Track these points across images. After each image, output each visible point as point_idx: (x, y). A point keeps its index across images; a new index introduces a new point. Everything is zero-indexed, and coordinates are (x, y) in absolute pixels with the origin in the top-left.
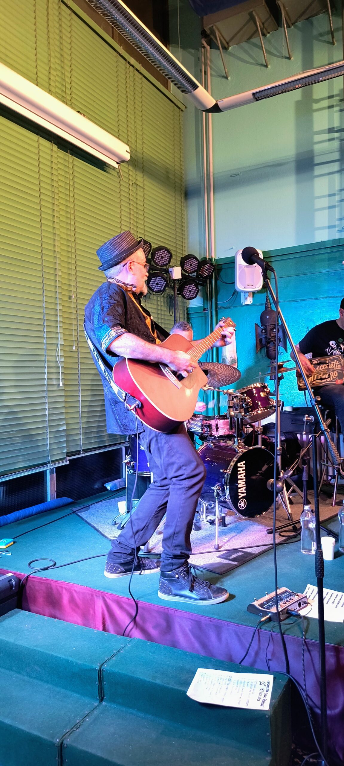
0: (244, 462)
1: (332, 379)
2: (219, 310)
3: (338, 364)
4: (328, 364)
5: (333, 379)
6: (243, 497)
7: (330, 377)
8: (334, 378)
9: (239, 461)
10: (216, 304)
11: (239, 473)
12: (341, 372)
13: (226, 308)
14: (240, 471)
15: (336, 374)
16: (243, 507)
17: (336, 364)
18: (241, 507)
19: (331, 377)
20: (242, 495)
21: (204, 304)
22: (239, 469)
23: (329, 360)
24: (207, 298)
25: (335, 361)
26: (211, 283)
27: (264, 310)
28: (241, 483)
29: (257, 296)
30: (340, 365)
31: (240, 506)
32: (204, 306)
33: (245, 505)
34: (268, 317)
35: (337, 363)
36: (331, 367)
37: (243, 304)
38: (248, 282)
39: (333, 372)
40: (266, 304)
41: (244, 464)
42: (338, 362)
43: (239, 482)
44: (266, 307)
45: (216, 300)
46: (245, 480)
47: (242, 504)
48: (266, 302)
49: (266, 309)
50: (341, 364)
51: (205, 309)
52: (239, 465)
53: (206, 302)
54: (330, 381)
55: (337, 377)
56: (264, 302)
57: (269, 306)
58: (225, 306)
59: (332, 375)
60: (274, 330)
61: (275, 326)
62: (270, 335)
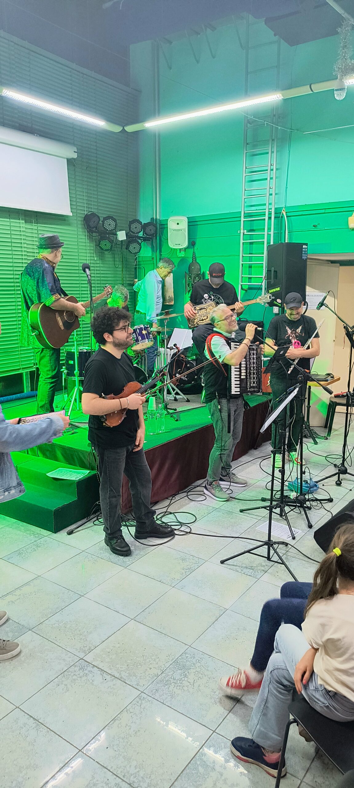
24: (154, 250)
29: (187, 251)
32: (152, 256)
34: (193, 267)
37: (179, 256)
38: (176, 242)
48: (192, 255)
49: (192, 261)
53: (153, 253)
57: (194, 259)
60: (197, 278)
61: (198, 275)
62: (194, 282)
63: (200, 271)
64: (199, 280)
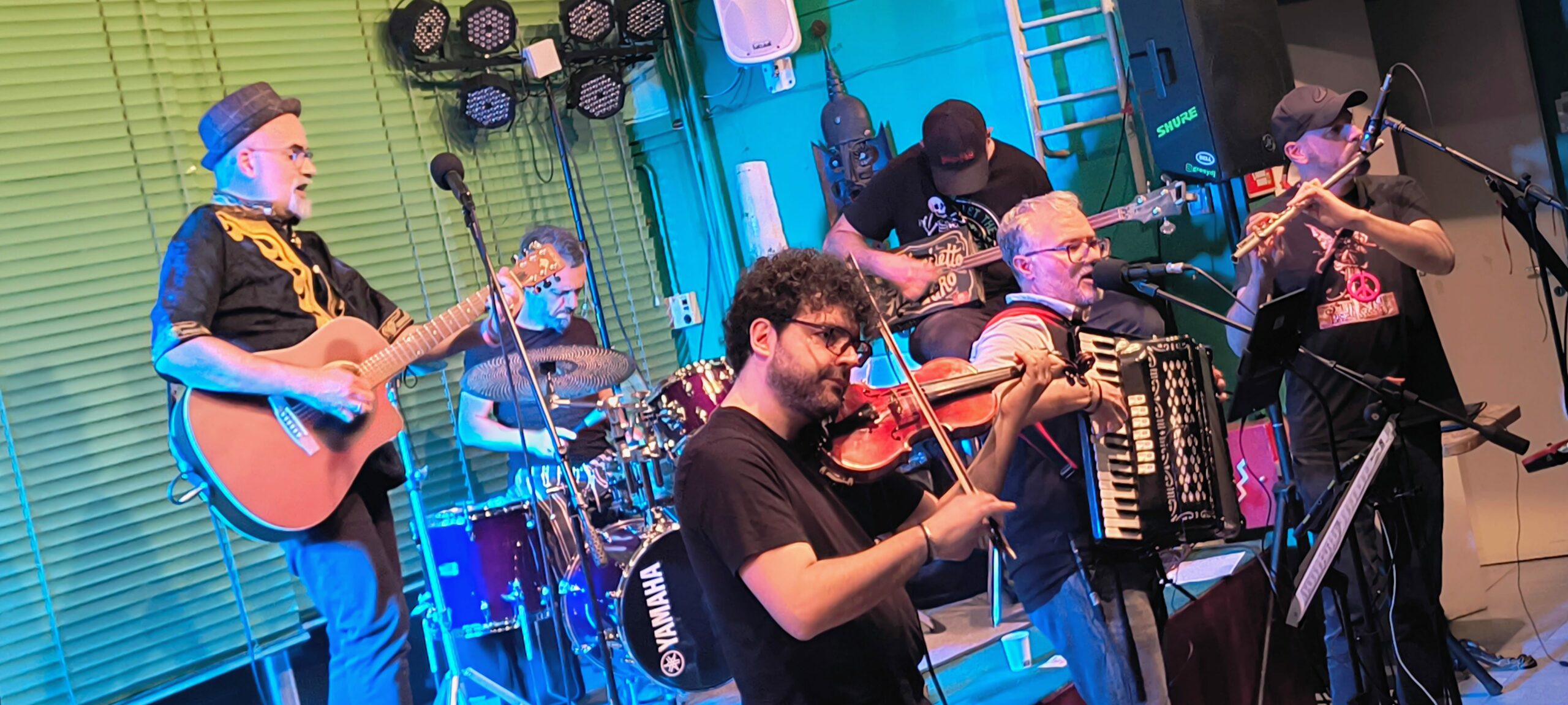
0: (657, 565)
1: (943, 294)
2: (717, 121)
3: (956, 254)
4: (933, 256)
5: (947, 293)
6: (675, 647)
7: (939, 289)
8: (949, 290)
9: (644, 563)
10: (704, 102)
11: (647, 593)
12: (965, 272)
13: (729, 110)
14: (649, 588)
15: (952, 280)
16: (675, 671)
17: (951, 255)
18: (671, 670)
19: (942, 289)
20: (666, 644)
21: (671, 108)
22: (645, 585)
23: (934, 247)
24: (673, 89)
25: (949, 245)
26: (674, 46)
27: (827, 99)
28: (662, 618)
29: (803, 61)
30: (960, 256)
31: (667, 669)
32: (672, 114)
33: (680, 666)
34: (838, 120)
35: (955, 251)
36: (941, 263)
37: (773, 92)
38: (755, 38)
39: (946, 275)
40: (829, 83)
41: (658, 570)
42: (955, 247)
43: (652, 613)
44: (830, 91)
45: (701, 91)
46: (668, 607)
47: (673, 663)
48: (828, 75)
49: (831, 97)
50: (963, 253)
51: (678, 121)
52: (644, 574)
53: (674, 100)
54: (939, 301)
55: (954, 288)
56: (824, 78)
57: (839, 88)
58: (726, 104)
59: (944, 283)
60: (863, 155)
61: (866, 145)
62: (853, 172)
63: (871, 128)
64: (873, 161)
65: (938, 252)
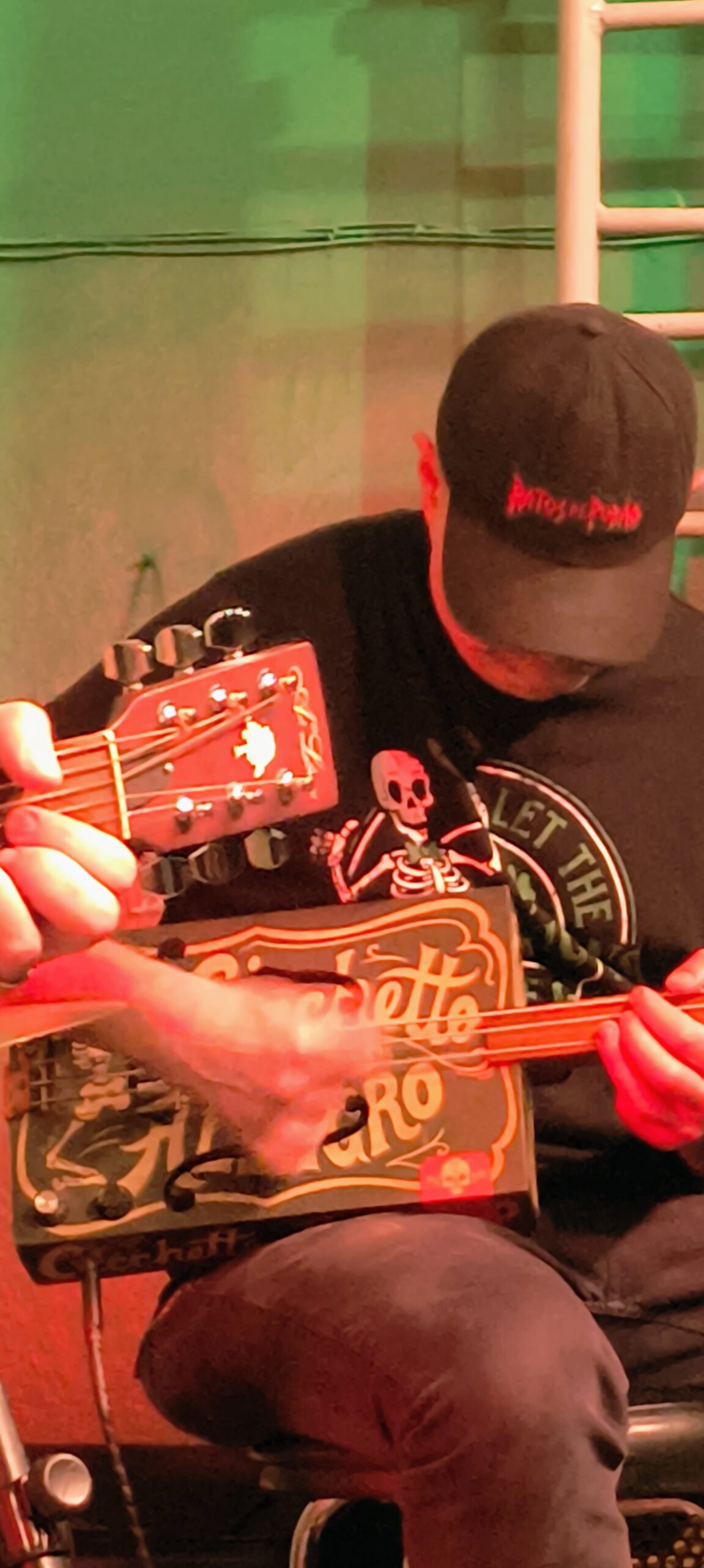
1: (380, 1145)
3: (454, 994)
5: (397, 1146)
7: (363, 1122)
8: (407, 1133)
12: (481, 1075)
17: (431, 991)
23: (360, 948)
25: (428, 954)
30: (467, 1003)
35: (445, 981)
36: (384, 1020)
42: (451, 964)
50: (482, 996)
54: (357, 1170)
55: (430, 1127)
59: (388, 1103)
65: (373, 972)
